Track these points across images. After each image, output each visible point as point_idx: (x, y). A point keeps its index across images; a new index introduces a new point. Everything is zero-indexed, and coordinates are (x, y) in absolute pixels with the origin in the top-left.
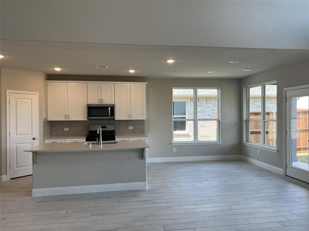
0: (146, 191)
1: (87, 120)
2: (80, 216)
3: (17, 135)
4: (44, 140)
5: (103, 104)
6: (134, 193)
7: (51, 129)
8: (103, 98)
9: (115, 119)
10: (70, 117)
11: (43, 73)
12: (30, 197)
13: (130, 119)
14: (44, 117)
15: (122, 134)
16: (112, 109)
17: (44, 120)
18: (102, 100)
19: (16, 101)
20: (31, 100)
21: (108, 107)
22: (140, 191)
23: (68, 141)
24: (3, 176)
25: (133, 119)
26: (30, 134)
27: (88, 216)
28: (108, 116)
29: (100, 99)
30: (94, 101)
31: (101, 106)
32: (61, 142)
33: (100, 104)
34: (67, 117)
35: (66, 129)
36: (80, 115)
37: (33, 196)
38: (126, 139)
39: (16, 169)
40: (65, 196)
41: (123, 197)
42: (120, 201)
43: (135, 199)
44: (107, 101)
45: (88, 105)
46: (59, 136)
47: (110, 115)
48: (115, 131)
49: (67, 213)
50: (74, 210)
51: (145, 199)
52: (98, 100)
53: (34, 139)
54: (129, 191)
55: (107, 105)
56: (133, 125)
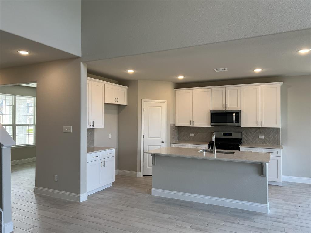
0: (266, 216)
1: (210, 126)
2: (181, 225)
3: (149, 138)
4: (171, 143)
5: (227, 109)
6: (248, 215)
7: (179, 134)
8: (228, 103)
9: (241, 126)
10: (195, 123)
11: (172, 82)
12: (149, 195)
13: (259, 127)
14: (172, 123)
15: (250, 144)
16: (237, 115)
17: (172, 125)
18: (226, 105)
19: (149, 108)
20: (160, 107)
21: (232, 113)
22: (258, 214)
23: (192, 146)
24: (138, 172)
25: (263, 127)
26: (159, 138)
27: (187, 228)
28: (233, 123)
29: (225, 104)
30: (218, 107)
31: (225, 112)
32: (185, 147)
33: (224, 109)
34: (192, 123)
35: (192, 135)
36: (204, 121)
37: (152, 195)
38: (253, 150)
39: (148, 167)
40: (177, 200)
41: (234, 216)
42: (228, 220)
43: (248, 223)
44: (232, 106)
45: (211, 111)
46: (186, 140)
47: (234, 122)
48: (241, 139)
49: (170, 218)
50: (178, 217)
51: (260, 226)
52: (223, 105)
53: (162, 142)
54: (244, 211)
55: (231, 110)
56: (264, 134)
